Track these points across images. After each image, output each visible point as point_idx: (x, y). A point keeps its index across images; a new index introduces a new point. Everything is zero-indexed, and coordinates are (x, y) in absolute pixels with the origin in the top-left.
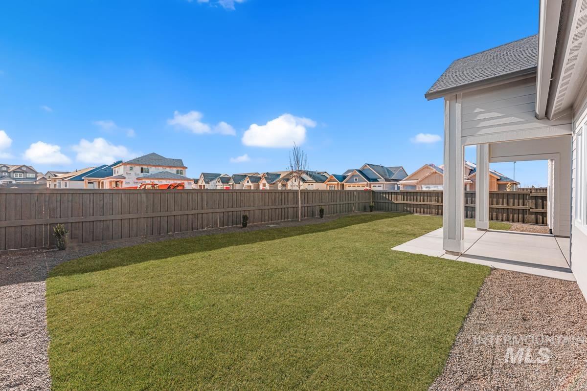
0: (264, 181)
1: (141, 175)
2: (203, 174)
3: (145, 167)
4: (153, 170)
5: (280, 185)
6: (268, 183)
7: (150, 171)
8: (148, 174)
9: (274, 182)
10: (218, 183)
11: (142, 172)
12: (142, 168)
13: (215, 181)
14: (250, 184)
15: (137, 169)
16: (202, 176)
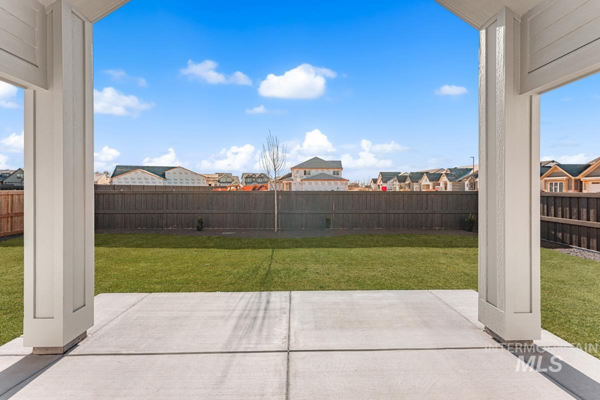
0: (444, 179)
1: (305, 177)
2: (381, 173)
3: (307, 170)
4: (314, 172)
5: (467, 182)
6: (450, 181)
7: (311, 173)
8: (310, 176)
9: (460, 179)
10: (395, 183)
11: (305, 174)
12: (305, 171)
13: (392, 180)
14: (428, 183)
15: (302, 171)
16: (381, 175)
